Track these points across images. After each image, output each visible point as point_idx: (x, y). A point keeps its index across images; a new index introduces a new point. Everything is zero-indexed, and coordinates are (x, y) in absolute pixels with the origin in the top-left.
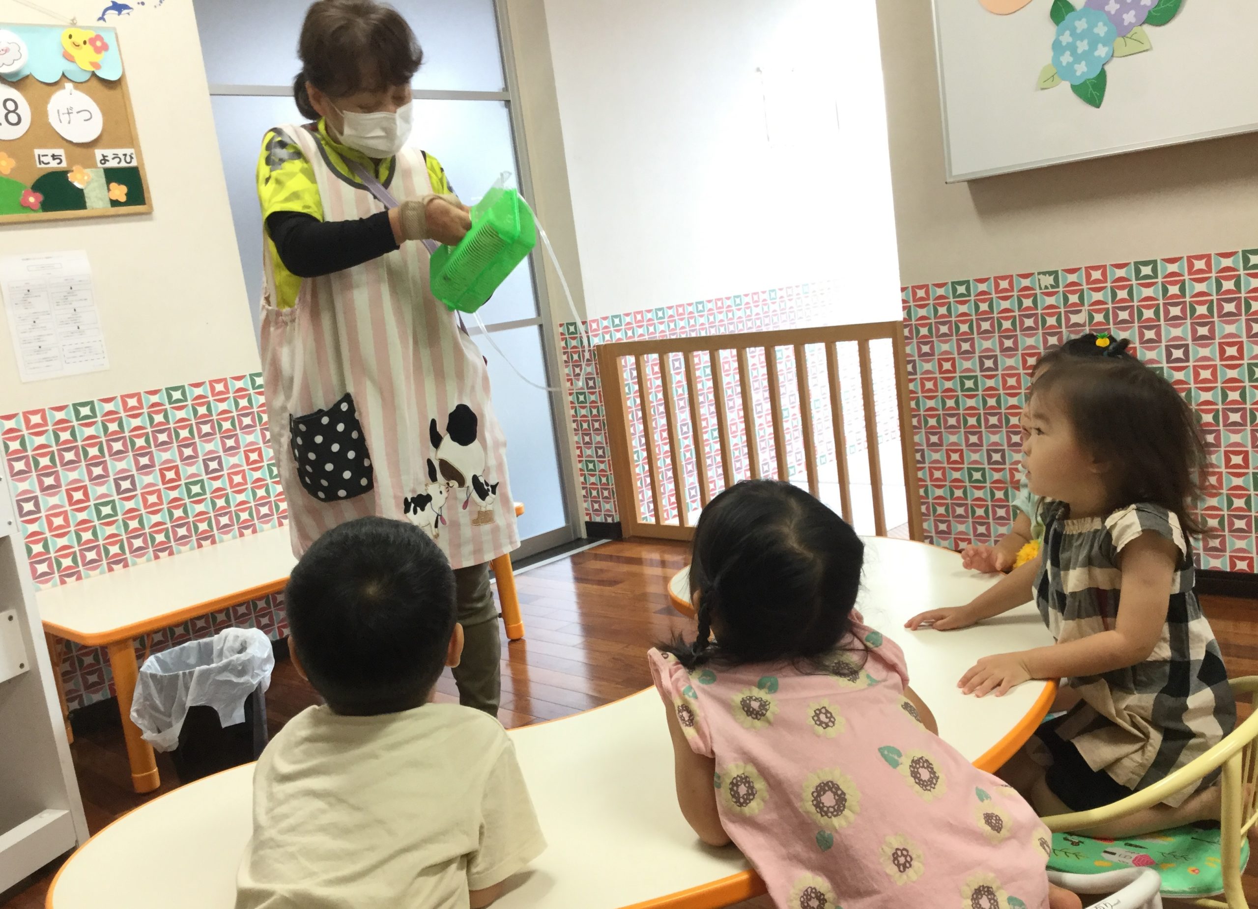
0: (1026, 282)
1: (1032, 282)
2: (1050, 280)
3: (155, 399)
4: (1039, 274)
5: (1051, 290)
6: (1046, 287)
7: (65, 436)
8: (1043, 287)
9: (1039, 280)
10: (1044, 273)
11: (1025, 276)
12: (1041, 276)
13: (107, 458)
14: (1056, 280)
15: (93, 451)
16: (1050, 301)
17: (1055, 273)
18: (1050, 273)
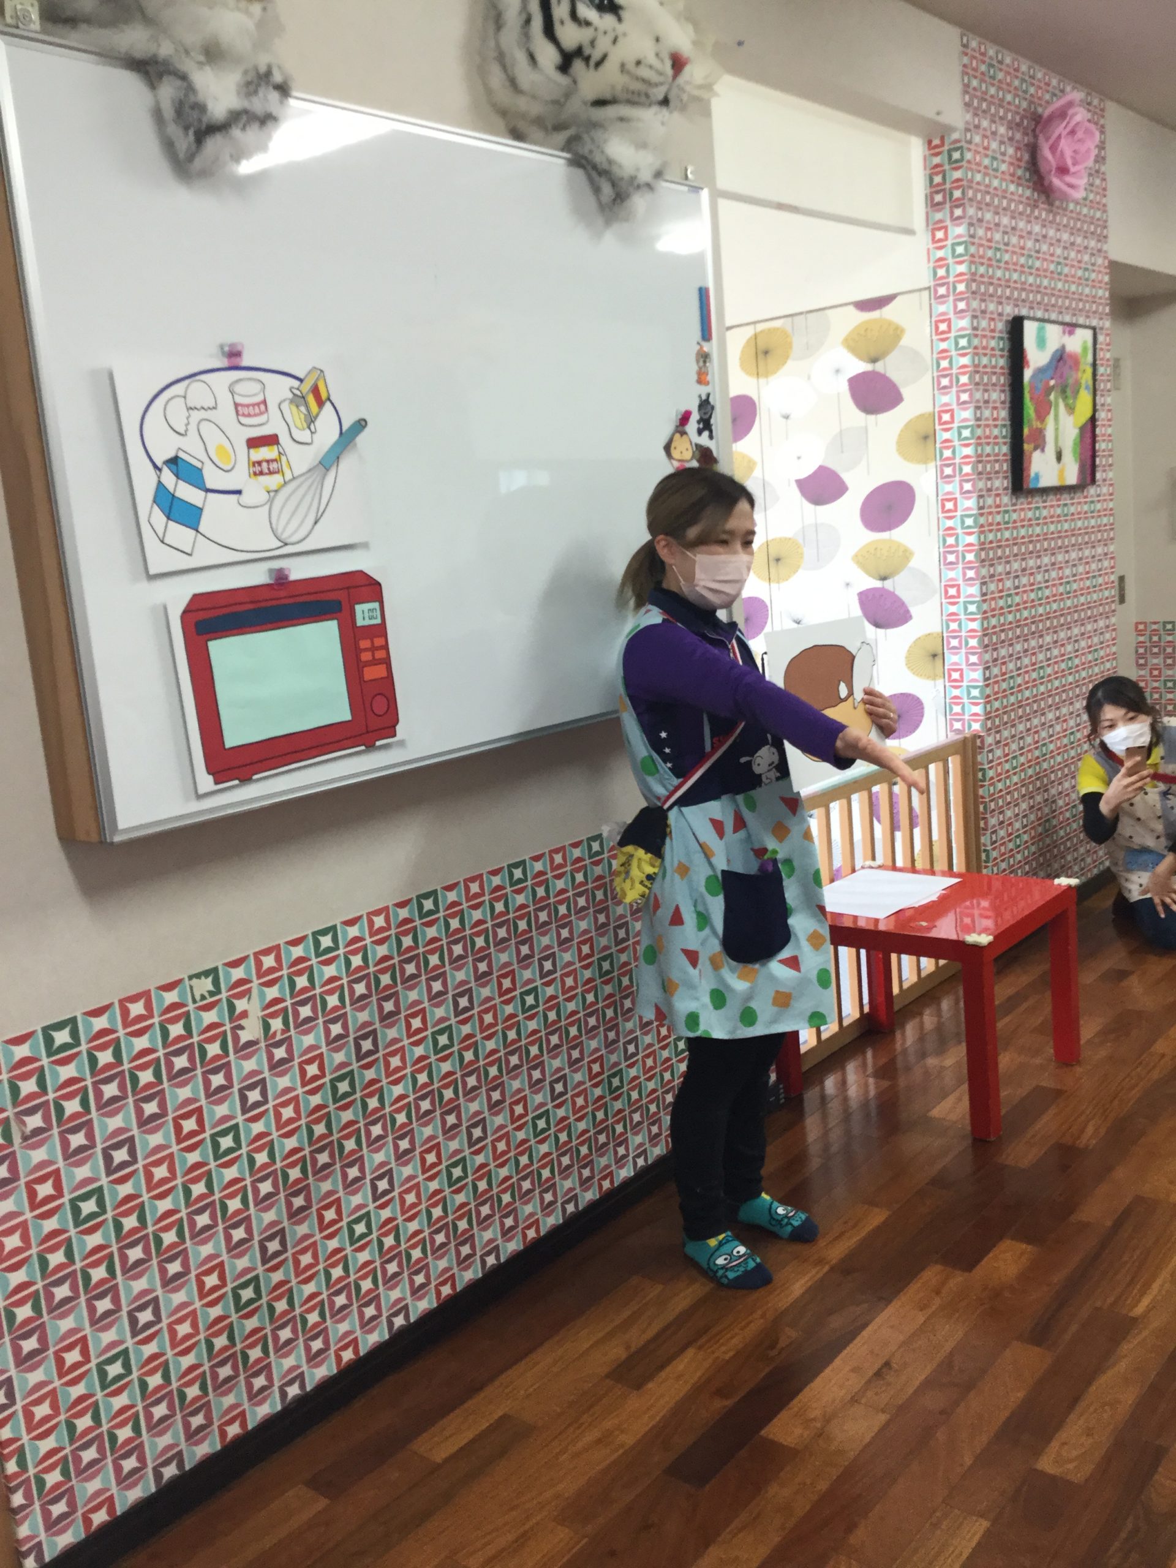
0: (171, 997)
1: (182, 994)
2: (206, 985)
4: (190, 978)
5: (210, 1000)
6: (203, 997)
8: (198, 998)
9: (191, 988)
10: (198, 976)
11: (169, 987)
12: (195, 981)
14: (216, 983)
16: (210, 1017)
17: (213, 972)
18: (206, 974)
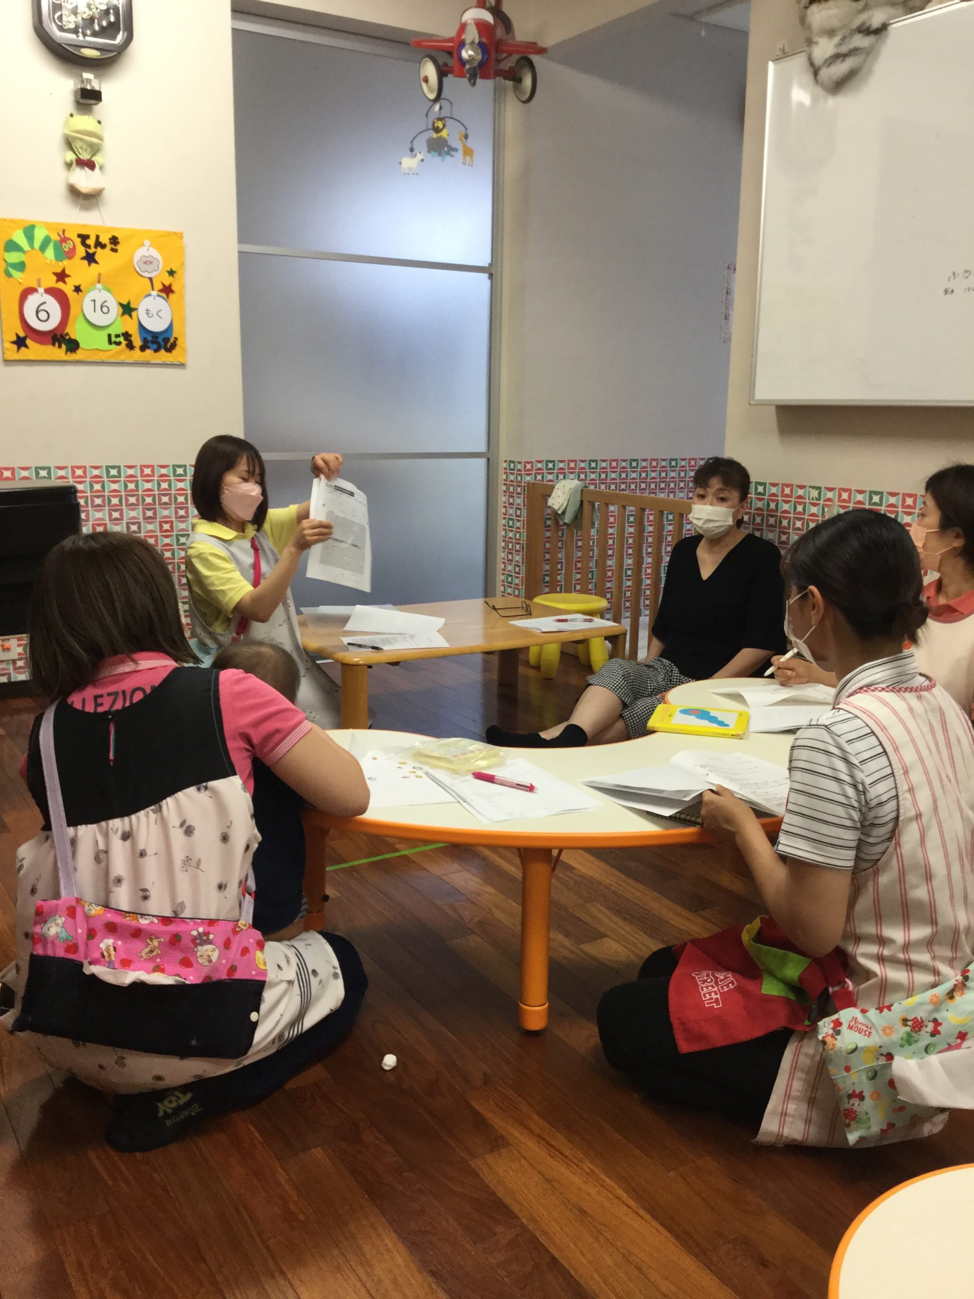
0: (801, 492)
1: (805, 493)
2: (815, 493)
3: (164, 471)
4: (810, 487)
5: (815, 501)
6: (813, 499)
7: (97, 487)
8: (811, 498)
9: (809, 492)
10: (813, 487)
11: (801, 487)
12: (811, 489)
13: (124, 507)
14: (820, 494)
15: (115, 501)
16: (814, 509)
17: (819, 488)
18: (817, 488)
